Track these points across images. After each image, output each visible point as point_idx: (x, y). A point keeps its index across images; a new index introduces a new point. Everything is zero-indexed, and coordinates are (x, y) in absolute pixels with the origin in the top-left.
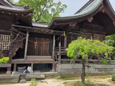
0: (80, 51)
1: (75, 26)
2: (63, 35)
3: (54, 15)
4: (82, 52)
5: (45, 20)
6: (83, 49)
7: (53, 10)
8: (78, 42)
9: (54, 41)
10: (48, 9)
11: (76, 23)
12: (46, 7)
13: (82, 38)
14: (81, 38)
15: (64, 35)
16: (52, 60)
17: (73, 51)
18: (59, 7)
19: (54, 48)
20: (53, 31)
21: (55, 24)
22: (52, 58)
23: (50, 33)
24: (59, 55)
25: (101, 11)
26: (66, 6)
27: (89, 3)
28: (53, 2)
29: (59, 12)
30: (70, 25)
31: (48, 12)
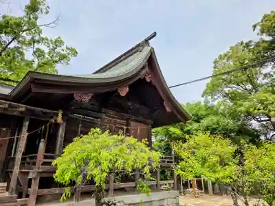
0: (91, 164)
1: (90, 100)
2: (56, 121)
3: (39, 66)
4: (96, 167)
5: (10, 73)
6: (98, 159)
7: (39, 53)
8: (90, 141)
9: (25, 134)
10: (25, 47)
11: (91, 95)
12: (19, 42)
13: (100, 132)
14: (98, 130)
15: (59, 119)
16: (7, 194)
17: (73, 166)
18: (56, 48)
19: (19, 156)
20: (22, 108)
21: (34, 90)
22: (7, 190)
23: (14, 111)
24: (35, 179)
25: (144, 79)
26: (75, 53)
27: (123, 58)
28: (41, 36)
29: (56, 62)
30: (77, 98)
31: (22, 54)
